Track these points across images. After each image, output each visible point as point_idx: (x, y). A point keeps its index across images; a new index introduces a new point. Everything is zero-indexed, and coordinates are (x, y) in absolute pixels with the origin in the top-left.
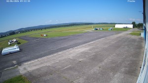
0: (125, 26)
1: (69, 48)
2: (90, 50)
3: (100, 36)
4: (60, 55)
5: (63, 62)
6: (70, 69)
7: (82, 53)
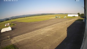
0: (73, 15)
1: (40, 29)
2: (53, 29)
3: (59, 21)
4: (35, 33)
5: (37, 36)
6: (41, 40)
7: (48, 31)
